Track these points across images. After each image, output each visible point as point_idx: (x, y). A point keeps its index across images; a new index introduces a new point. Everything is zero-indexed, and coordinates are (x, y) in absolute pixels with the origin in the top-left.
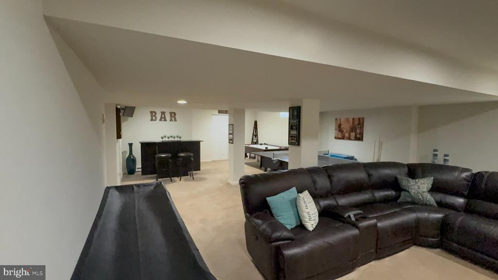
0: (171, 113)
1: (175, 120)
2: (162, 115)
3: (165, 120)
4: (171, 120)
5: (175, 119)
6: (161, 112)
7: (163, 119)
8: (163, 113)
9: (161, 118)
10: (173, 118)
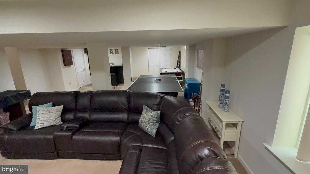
0: (115, 49)
1: (118, 54)
2: (111, 51)
3: (113, 54)
4: (116, 54)
5: (118, 52)
6: (110, 49)
7: (111, 53)
8: (111, 50)
9: (111, 52)
10: (117, 52)
